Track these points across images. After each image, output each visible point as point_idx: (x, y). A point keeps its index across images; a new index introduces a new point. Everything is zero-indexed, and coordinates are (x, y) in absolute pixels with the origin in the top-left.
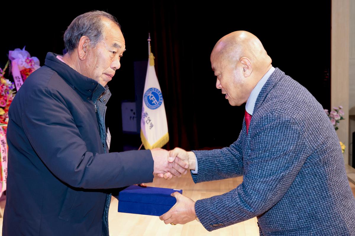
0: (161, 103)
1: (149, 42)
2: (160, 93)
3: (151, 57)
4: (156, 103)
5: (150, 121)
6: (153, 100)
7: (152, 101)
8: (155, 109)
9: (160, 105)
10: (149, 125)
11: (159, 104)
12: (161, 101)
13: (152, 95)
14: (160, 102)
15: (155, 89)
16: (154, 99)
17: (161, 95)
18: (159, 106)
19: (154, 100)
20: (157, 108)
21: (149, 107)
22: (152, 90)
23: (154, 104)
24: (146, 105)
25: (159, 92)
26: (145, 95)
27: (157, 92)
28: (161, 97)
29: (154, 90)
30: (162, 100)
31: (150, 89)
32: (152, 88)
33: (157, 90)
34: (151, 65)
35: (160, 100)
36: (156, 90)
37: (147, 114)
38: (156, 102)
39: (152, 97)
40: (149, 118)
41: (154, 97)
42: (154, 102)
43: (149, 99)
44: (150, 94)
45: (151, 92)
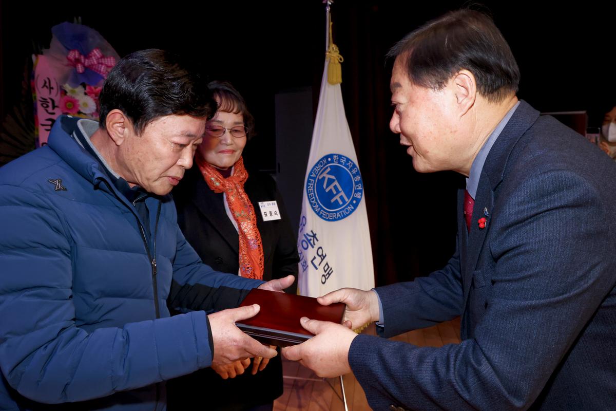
0: (358, 201)
1: (328, 9)
2: (354, 171)
3: (333, 56)
4: (344, 202)
5: (323, 257)
6: (335, 192)
7: (331, 194)
8: (339, 219)
9: (356, 206)
10: (321, 271)
11: (351, 203)
12: (358, 196)
13: (333, 177)
14: (354, 198)
15: (340, 156)
16: (335, 187)
17: (359, 178)
18: (353, 211)
19: (338, 192)
20: (345, 217)
21: (321, 216)
22: (332, 161)
23: (336, 204)
24: (313, 209)
25: (354, 166)
26: (309, 177)
27: (347, 167)
28: (357, 183)
29: (339, 163)
30: (360, 191)
31: (327, 157)
32: (331, 156)
33: (348, 160)
34: (331, 83)
35: (356, 191)
36: (343, 161)
37: (314, 236)
39: (330, 182)
40: (320, 250)
41: (336, 183)
42: (337, 198)
43: (323, 188)
44: (324, 175)
45: (330, 166)
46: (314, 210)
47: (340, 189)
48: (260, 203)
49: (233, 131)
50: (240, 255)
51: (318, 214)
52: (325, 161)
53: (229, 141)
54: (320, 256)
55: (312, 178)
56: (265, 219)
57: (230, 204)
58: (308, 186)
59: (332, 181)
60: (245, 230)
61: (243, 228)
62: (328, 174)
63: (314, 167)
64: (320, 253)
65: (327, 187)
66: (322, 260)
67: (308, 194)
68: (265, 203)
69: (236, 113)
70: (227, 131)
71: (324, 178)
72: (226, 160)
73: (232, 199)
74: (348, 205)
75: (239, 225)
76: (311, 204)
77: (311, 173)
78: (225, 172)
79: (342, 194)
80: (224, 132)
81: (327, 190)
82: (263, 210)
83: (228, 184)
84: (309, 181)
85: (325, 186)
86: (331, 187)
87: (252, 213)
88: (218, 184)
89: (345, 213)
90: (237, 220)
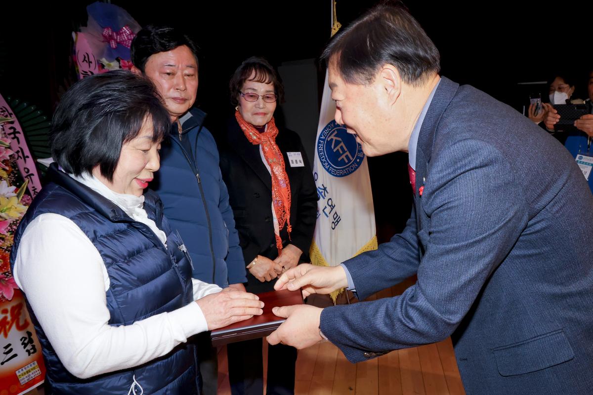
0: (361, 159)
4: (349, 161)
5: (332, 207)
6: (341, 152)
7: (338, 154)
8: (345, 175)
9: (359, 164)
10: (331, 219)
11: (355, 161)
12: (361, 155)
13: (339, 139)
14: (358, 157)
16: (341, 147)
18: (357, 168)
19: (344, 152)
20: (350, 173)
21: (330, 172)
23: (343, 163)
24: (324, 166)
26: (320, 139)
35: (359, 152)
37: (325, 189)
38: (347, 156)
39: (337, 143)
40: (330, 201)
41: (342, 144)
42: (343, 157)
43: (331, 148)
44: (332, 137)
45: (337, 130)
46: (325, 168)
47: (346, 150)
48: (288, 153)
49: (266, 97)
50: (273, 192)
51: (328, 170)
52: (332, 125)
53: (261, 106)
54: (330, 206)
55: (322, 140)
56: (292, 165)
57: (265, 152)
58: (318, 146)
59: (340, 142)
60: (277, 173)
61: (275, 171)
62: (335, 136)
63: (324, 130)
64: (330, 204)
65: (334, 148)
66: (332, 209)
67: (319, 153)
68: (292, 153)
69: (267, 83)
70: (260, 98)
71: (332, 140)
72: (259, 121)
73: (267, 149)
74: (353, 163)
75: (272, 169)
76: (322, 162)
77: (321, 136)
78: (260, 129)
79: (348, 153)
80: (258, 98)
81: (335, 151)
82: (290, 159)
83: (263, 138)
84: (319, 143)
85: (333, 147)
86: (338, 147)
87: (281, 160)
88: (255, 138)
89: (351, 170)
90: (270, 165)
